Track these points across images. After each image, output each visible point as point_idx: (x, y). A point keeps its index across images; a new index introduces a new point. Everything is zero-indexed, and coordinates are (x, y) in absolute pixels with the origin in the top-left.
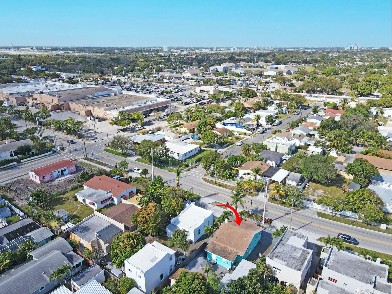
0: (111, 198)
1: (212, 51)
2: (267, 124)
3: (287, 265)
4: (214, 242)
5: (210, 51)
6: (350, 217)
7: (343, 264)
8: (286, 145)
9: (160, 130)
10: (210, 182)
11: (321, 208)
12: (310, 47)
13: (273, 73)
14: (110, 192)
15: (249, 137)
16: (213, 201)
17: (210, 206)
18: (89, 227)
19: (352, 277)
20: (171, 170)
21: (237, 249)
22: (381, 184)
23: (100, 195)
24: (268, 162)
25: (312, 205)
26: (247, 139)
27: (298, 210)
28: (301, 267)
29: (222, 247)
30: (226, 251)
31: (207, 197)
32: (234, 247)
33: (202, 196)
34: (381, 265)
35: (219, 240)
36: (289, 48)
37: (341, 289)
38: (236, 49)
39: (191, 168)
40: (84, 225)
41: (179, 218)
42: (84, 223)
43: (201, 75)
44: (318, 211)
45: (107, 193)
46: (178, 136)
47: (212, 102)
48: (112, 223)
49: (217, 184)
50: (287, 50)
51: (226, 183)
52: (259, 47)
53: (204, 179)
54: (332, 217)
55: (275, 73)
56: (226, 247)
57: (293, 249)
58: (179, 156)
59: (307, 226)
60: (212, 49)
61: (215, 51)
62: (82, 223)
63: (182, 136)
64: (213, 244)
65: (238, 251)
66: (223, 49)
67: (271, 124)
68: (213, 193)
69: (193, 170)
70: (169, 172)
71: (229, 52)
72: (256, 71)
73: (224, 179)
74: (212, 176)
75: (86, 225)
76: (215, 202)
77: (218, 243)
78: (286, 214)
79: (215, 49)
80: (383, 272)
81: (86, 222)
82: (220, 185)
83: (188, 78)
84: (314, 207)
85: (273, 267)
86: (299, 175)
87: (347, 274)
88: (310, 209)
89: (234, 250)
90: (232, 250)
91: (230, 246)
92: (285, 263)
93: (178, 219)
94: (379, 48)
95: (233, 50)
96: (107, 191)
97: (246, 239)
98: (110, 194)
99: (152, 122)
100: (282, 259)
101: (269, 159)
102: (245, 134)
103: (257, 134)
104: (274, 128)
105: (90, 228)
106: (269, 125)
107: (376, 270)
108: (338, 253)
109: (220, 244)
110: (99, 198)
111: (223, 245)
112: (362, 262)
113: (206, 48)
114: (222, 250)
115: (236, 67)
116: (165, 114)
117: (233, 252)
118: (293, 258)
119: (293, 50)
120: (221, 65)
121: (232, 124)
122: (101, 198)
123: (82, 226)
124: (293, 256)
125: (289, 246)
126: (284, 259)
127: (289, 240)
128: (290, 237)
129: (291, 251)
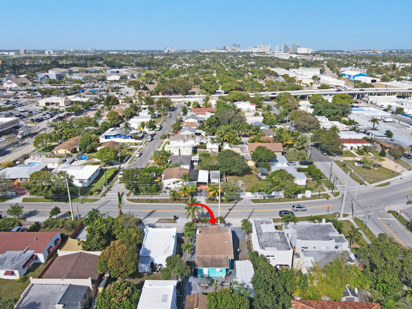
0: (33, 257)
1: (18, 54)
2: (149, 130)
3: (278, 249)
4: (199, 257)
5: (16, 55)
6: (276, 196)
7: (305, 233)
8: (186, 147)
9: (28, 158)
10: (138, 201)
11: (252, 196)
12: (131, 50)
13: (117, 78)
14: (27, 250)
15: (141, 146)
16: (158, 220)
17: (157, 225)
18: (37, 302)
19: (318, 240)
20: (83, 201)
21: (225, 254)
22: (276, 164)
23: (15, 258)
24: (182, 166)
25: (244, 195)
26: (141, 148)
27: (236, 203)
28: (288, 246)
29: (210, 259)
30: (216, 261)
31: (147, 217)
32: (220, 253)
33: (142, 218)
34: (326, 223)
35: (204, 253)
36: (111, 51)
37: (319, 251)
38: (52, 52)
39: (106, 192)
40: (27, 303)
41: (145, 247)
42: (24, 301)
43: (30, 84)
44: (251, 198)
45: (24, 253)
46: (61, 161)
47: (71, 114)
48: (69, 283)
49: (147, 201)
50: (110, 53)
51: (154, 197)
52: (76, 49)
53: (128, 200)
54: (264, 200)
55: (120, 77)
56: (214, 256)
57: (271, 235)
58: (81, 182)
59: (252, 214)
60: (17, 52)
61: (23, 55)
62: (21, 302)
63: (67, 160)
64: (199, 259)
65: (227, 256)
66: (32, 53)
67: (153, 130)
68: (151, 211)
69: (108, 194)
70: (81, 203)
71: (43, 55)
72: (97, 76)
73: (152, 194)
74: (136, 195)
75: (30, 302)
76: (160, 220)
77: (203, 256)
78: (230, 210)
79: (22, 52)
80: (331, 228)
81: (26, 298)
82: (152, 201)
83: (16, 89)
84: (246, 196)
85: (267, 256)
86: (218, 172)
87: (313, 239)
88: (244, 198)
89: (222, 256)
91: (217, 254)
92: (276, 248)
93: (146, 249)
94: (191, 51)
95: (48, 53)
96: (23, 250)
97: (226, 242)
98: (30, 253)
99: (7, 149)
100: (271, 246)
101: (182, 163)
102: (136, 144)
103: (147, 142)
104: (160, 133)
105: (40, 303)
106: (151, 131)
107: (326, 229)
108: (295, 226)
109: (206, 256)
110: (17, 263)
111: (210, 256)
112: (314, 226)
113: (9, 51)
114: (212, 261)
115: (71, 73)
116: (19, 137)
117: (223, 258)
118: (277, 242)
119: (116, 53)
120: (49, 71)
121: (115, 136)
122: (20, 261)
123: (25, 305)
124: (276, 241)
125: (267, 234)
126: (272, 246)
127: (262, 229)
128: (260, 226)
129: (271, 237)
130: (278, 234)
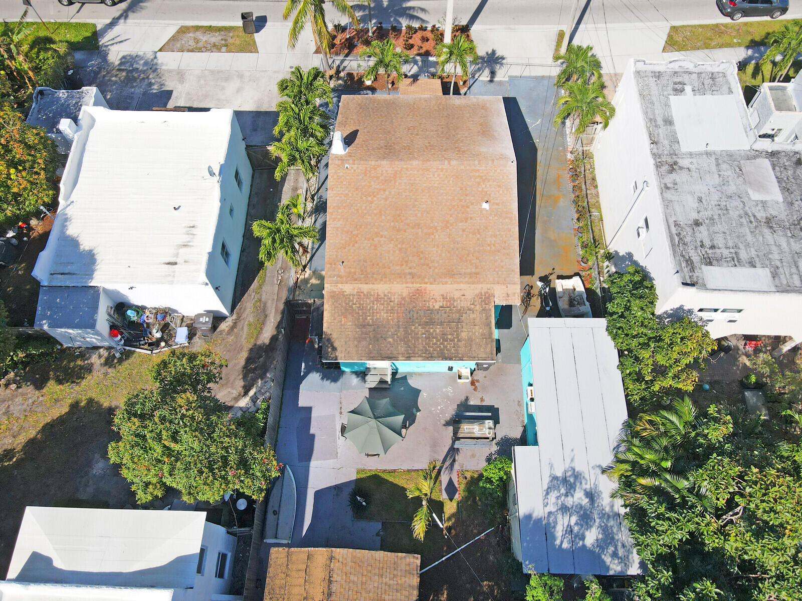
4: (342, 293)
17: (170, 61)
21: (474, 277)
29: (400, 305)
31: (125, 13)
32: (451, 274)
33: (100, 24)
56: (419, 293)
57: (728, 173)
65: (482, 288)
76: (183, 30)
77: (365, 288)
85: (701, 310)
89: (463, 292)
90: (457, 295)
91: (434, 280)
92: (763, 275)
97: (486, 206)
109: (381, 288)
111: (399, 289)
114: (410, 321)
117: (465, 304)
124: (761, 215)
125: (705, 162)
126: (743, 255)
127: (678, 126)
128: (667, 105)
129: (732, 189)
130: (766, 163)
